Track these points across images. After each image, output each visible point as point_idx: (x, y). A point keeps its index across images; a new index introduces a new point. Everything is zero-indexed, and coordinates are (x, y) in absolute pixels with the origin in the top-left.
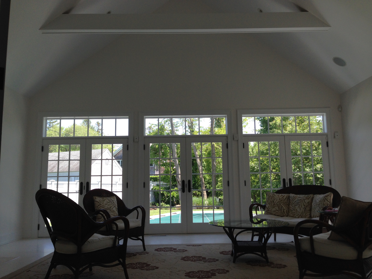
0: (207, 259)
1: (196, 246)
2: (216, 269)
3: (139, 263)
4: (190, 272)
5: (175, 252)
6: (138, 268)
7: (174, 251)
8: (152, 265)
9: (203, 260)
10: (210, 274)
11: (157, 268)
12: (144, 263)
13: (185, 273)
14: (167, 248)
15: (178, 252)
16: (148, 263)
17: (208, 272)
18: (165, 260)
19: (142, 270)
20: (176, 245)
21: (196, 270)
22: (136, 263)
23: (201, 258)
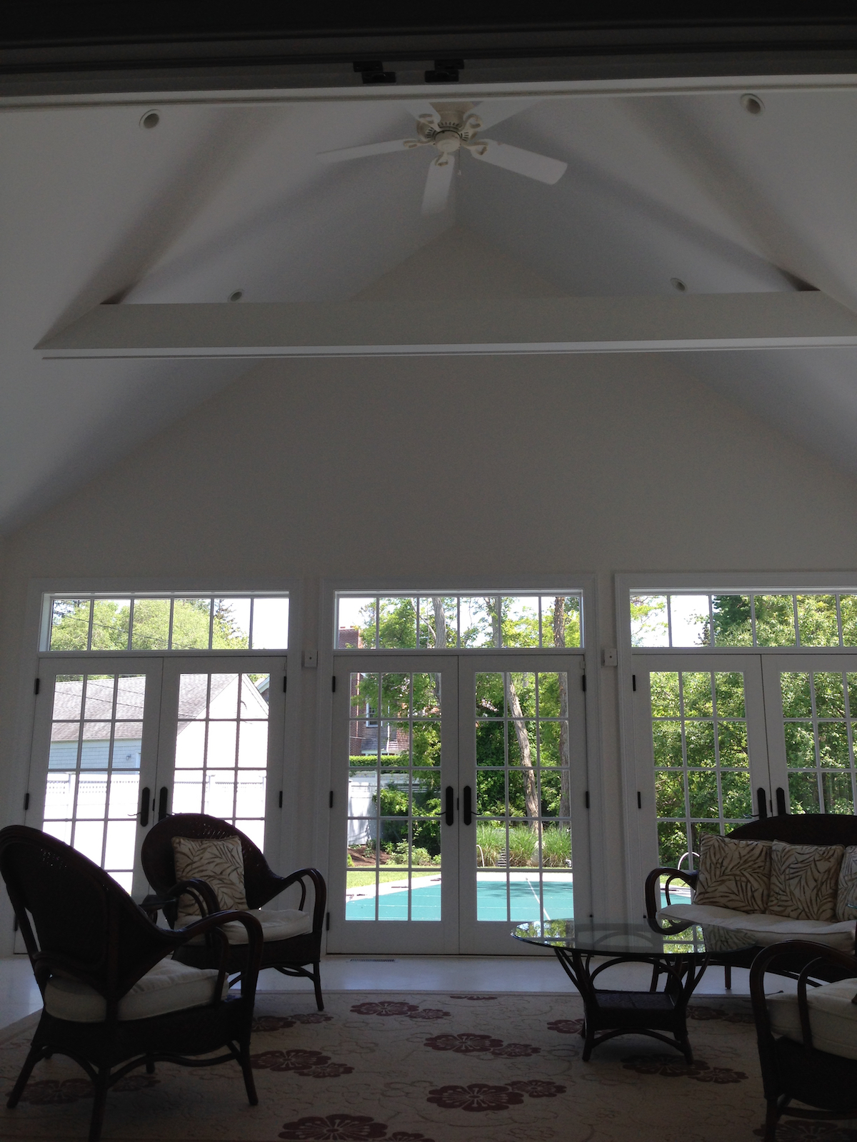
0: (505, 1044)
1: (478, 999)
2: (525, 1079)
3: (297, 1051)
4: (445, 1089)
5: (411, 1017)
6: (290, 1069)
7: (409, 1013)
8: (335, 1059)
9: (492, 1049)
10: (504, 1097)
11: (349, 1070)
12: (313, 1054)
13: (430, 1092)
14: (389, 1003)
15: (420, 1019)
16: (324, 1054)
17: (500, 1089)
18: (376, 1045)
19: (302, 1074)
20: (419, 993)
21: (464, 1083)
22: (289, 1053)
23: (487, 1043)
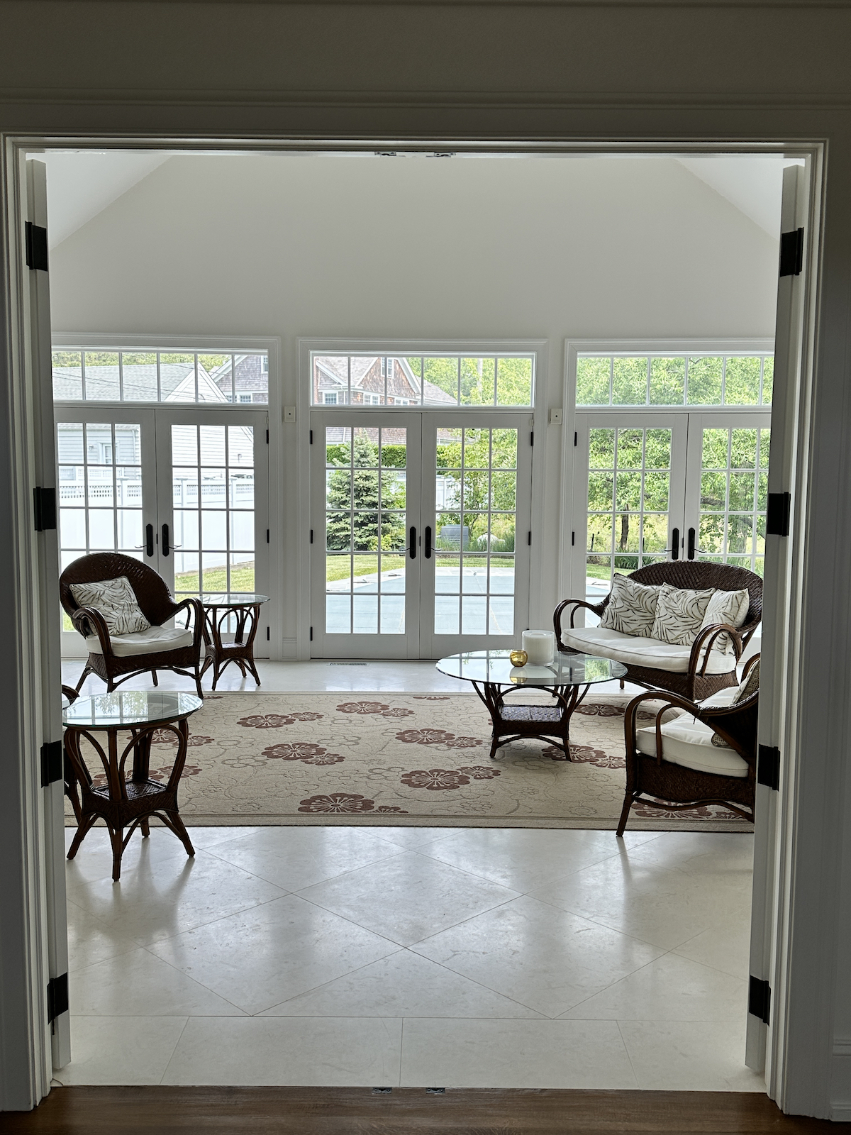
0: (456, 737)
1: (435, 699)
2: (471, 765)
3: (301, 744)
4: (413, 773)
5: (383, 714)
6: (298, 758)
7: (382, 712)
8: (330, 750)
9: (447, 741)
10: (456, 779)
11: (341, 759)
12: (312, 746)
13: (403, 776)
14: (366, 703)
15: (391, 717)
16: (321, 746)
17: (453, 773)
18: (360, 738)
19: (307, 762)
20: (389, 694)
21: (425, 768)
22: (294, 745)
23: (443, 736)
